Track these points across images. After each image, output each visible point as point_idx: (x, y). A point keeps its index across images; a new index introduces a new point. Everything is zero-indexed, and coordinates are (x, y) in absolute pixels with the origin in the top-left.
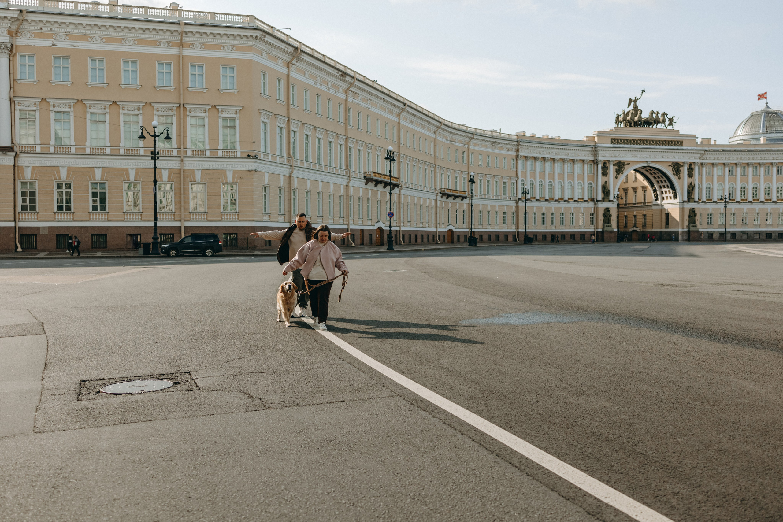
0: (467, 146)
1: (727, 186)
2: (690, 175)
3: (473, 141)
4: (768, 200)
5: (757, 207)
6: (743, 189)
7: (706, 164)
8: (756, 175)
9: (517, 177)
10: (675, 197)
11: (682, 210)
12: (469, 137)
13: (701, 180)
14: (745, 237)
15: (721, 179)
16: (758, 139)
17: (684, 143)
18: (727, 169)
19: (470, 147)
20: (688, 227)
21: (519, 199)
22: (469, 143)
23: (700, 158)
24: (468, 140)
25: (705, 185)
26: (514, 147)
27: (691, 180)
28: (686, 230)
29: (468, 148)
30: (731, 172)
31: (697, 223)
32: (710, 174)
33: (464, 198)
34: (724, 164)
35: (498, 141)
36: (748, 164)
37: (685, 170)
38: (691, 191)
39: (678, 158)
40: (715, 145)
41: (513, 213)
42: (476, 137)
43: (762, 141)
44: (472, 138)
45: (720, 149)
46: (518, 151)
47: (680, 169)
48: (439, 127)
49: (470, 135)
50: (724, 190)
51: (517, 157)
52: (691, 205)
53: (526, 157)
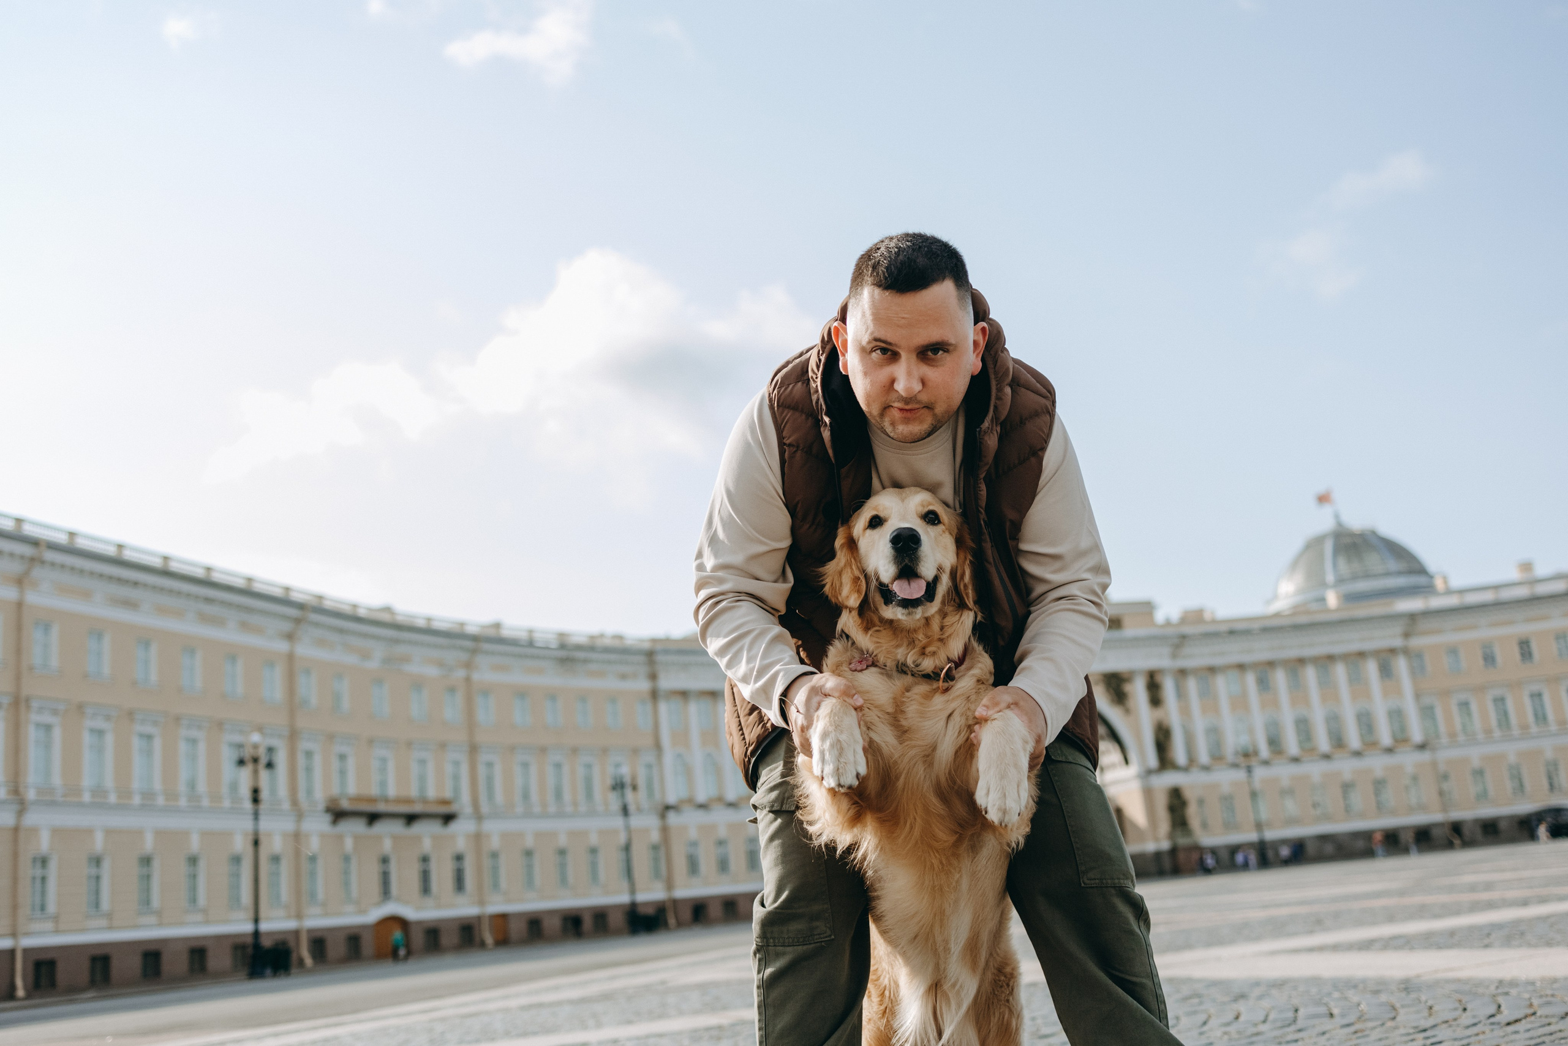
0: (461, 673)
1: (1258, 721)
2: (1156, 700)
3: (480, 660)
4: (1370, 744)
5: (1346, 767)
6: (1304, 727)
7: (1195, 671)
8: (1327, 685)
9: (658, 747)
10: (1127, 761)
11: (1148, 793)
12: (462, 648)
13: (1185, 711)
14: (1329, 848)
15: (1240, 703)
16: (1322, 600)
17: (1126, 621)
18: (1250, 679)
19: (476, 676)
20: (1171, 836)
21: (668, 808)
22: (468, 665)
23: (1174, 656)
24: (463, 656)
25: (1200, 724)
26: (643, 670)
27: (1159, 713)
28: (1165, 845)
29: (468, 680)
30: (1263, 683)
31: (1194, 822)
32: (1208, 695)
33: (448, 818)
34: (1241, 667)
35: (581, 655)
36: (1302, 661)
37: (1138, 690)
38: (1163, 740)
39: (1116, 663)
40: (1214, 621)
41: (655, 848)
42: (486, 646)
43: (1332, 599)
44: (474, 652)
45: (1224, 628)
46: (653, 677)
47: (1128, 688)
48: (298, 621)
49: (468, 644)
50: (1251, 731)
51: (654, 695)
52: (1170, 779)
53: (684, 694)
